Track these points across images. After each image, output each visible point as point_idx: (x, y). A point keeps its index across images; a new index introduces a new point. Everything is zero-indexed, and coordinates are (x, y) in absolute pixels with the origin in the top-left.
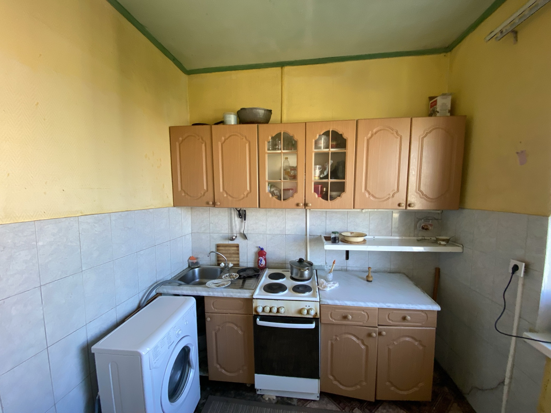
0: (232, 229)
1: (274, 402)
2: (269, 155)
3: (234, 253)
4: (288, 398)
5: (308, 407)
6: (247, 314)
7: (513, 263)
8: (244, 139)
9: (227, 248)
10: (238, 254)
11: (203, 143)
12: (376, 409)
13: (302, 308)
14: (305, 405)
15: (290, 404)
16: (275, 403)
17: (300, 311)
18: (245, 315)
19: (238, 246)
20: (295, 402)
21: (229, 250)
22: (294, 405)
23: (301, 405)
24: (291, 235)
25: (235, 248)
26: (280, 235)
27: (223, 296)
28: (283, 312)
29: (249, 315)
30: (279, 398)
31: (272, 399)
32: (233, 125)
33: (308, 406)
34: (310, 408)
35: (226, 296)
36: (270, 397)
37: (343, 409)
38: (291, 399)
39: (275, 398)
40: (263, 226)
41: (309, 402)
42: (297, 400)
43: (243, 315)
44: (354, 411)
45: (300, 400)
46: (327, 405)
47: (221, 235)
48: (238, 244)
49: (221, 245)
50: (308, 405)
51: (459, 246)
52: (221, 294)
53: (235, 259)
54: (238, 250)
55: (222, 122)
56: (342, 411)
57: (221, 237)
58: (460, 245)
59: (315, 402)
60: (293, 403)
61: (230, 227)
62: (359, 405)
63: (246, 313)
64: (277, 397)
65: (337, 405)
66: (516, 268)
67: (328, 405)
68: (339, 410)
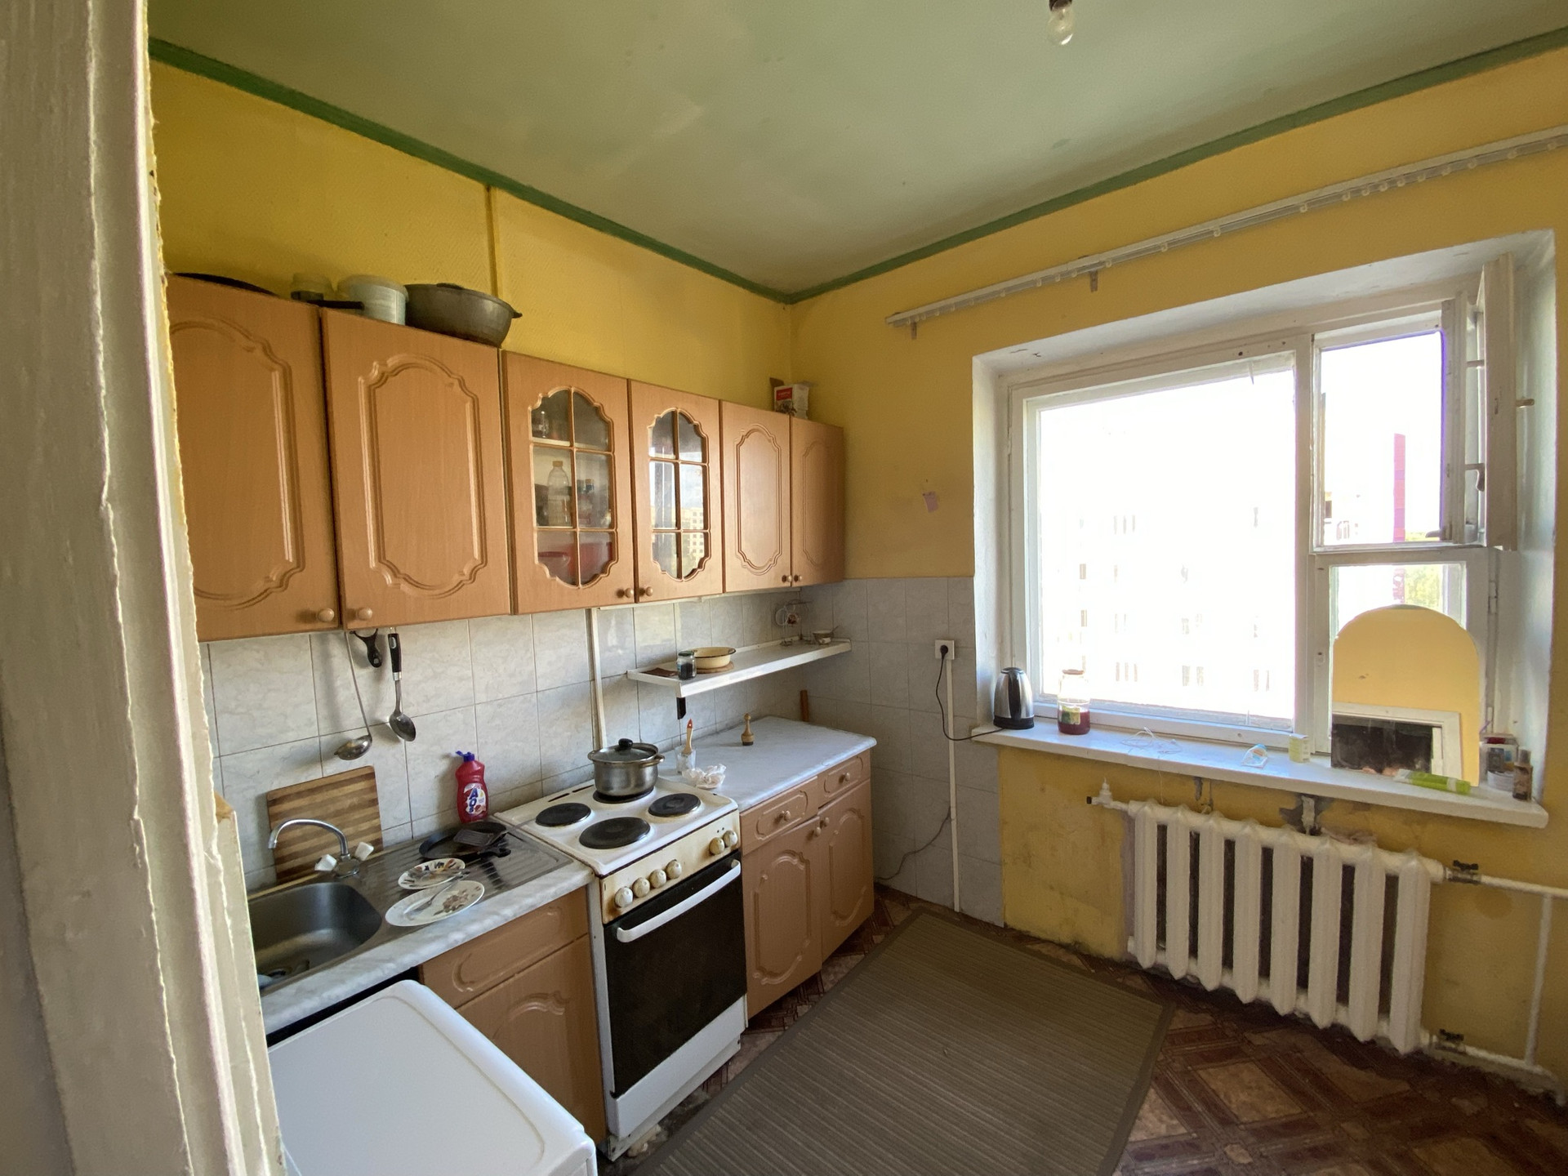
0: (334, 716)
1: (664, 1138)
2: (538, 448)
3: (353, 808)
4: (681, 1104)
5: (734, 1079)
6: (572, 942)
7: (939, 644)
8: (457, 388)
9: (319, 798)
10: (374, 802)
11: (272, 370)
12: (820, 983)
13: (710, 840)
14: (724, 1080)
15: (698, 1109)
16: (669, 1136)
17: (710, 852)
18: (567, 948)
19: (369, 775)
20: (704, 1096)
21: (333, 800)
22: (706, 1103)
23: (719, 1088)
24: (552, 691)
25: (361, 785)
26: (521, 698)
27: (506, 920)
28: (682, 872)
29: (578, 941)
30: (666, 1121)
31: (654, 1138)
32: (393, 324)
33: (731, 1077)
34: (737, 1076)
35: (514, 915)
36: (647, 1138)
37: (784, 1026)
38: (689, 1098)
39: (659, 1129)
40: (461, 679)
41: (724, 1072)
42: (700, 1089)
43: (562, 951)
44: (800, 1015)
45: (705, 1085)
46: (756, 1046)
47: (285, 750)
48: (371, 768)
49: (288, 792)
50: (729, 1075)
51: (844, 642)
52: (496, 917)
53: (365, 826)
54: (373, 789)
55: (357, 306)
56: (785, 1030)
57: (284, 759)
58: (845, 640)
59: (735, 1060)
60: (700, 1101)
61: (323, 712)
62: (796, 1001)
63: (568, 941)
64: (661, 1123)
65: (770, 1030)
66: (944, 650)
67: (758, 1043)
68: (780, 1033)
